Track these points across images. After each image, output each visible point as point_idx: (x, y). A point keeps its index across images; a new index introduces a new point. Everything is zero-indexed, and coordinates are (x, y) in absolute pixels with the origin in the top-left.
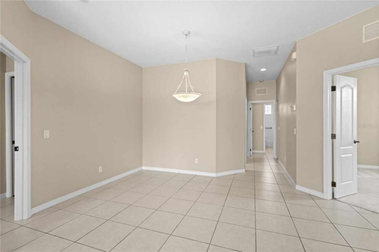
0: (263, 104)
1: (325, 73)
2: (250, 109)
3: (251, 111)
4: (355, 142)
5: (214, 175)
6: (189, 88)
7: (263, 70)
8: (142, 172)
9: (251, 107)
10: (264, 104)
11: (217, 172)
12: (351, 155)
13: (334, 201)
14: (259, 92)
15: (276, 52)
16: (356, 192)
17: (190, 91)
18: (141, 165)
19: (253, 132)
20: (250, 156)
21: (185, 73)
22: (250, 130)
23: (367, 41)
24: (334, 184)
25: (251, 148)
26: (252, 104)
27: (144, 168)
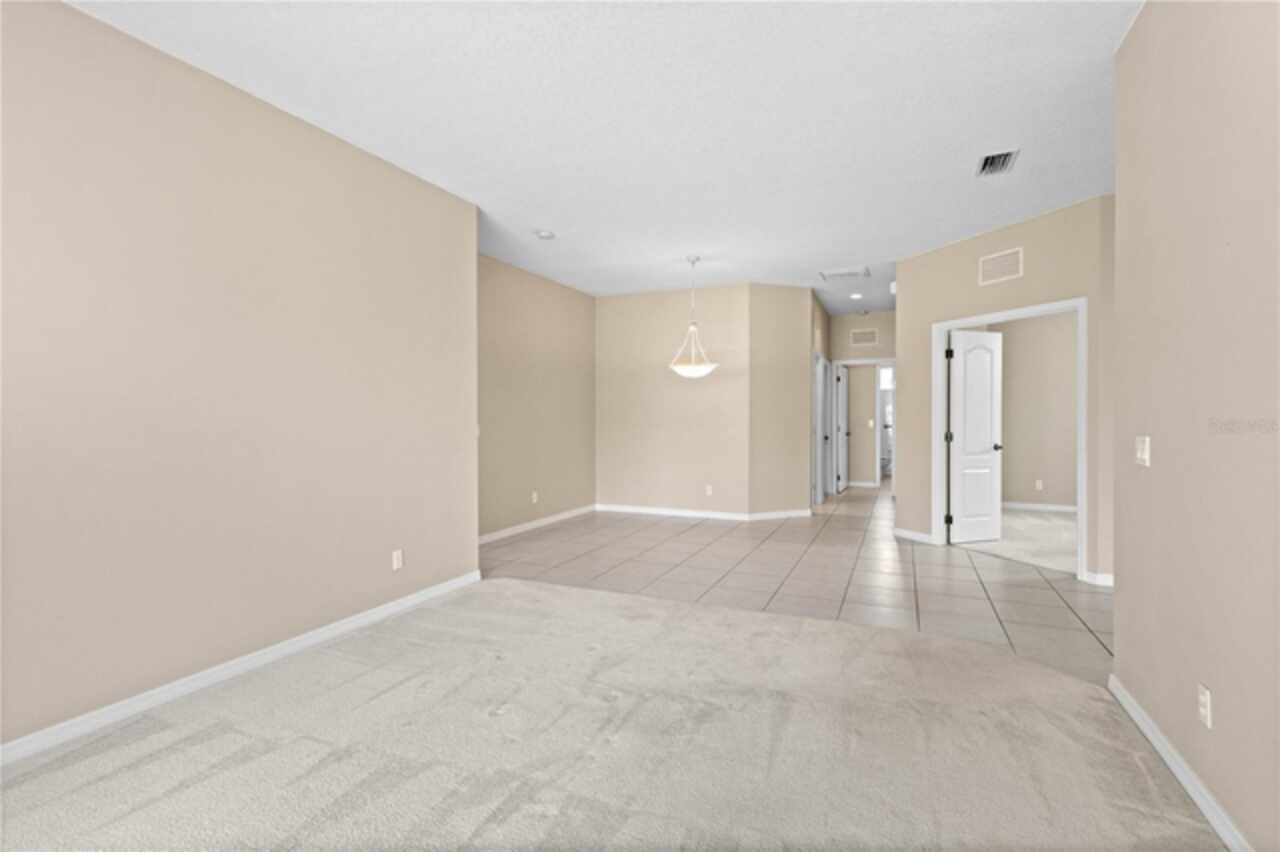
0: (874, 366)
1: (935, 327)
2: (838, 379)
3: (841, 383)
4: (996, 448)
5: (745, 517)
6: (699, 355)
7: (856, 296)
8: (592, 517)
9: (840, 375)
10: (878, 367)
11: (752, 510)
12: (987, 471)
13: (949, 547)
14: (858, 339)
15: (868, 274)
16: (998, 536)
17: (700, 361)
18: (593, 501)
19: (848, 434)
20: (838, 492)
21: (692, 328)
22: (838, 429)
23: (986, 283)
24: (949, 520)
25: (842, 472)
26: (846, 367)
27: (599, 507)
